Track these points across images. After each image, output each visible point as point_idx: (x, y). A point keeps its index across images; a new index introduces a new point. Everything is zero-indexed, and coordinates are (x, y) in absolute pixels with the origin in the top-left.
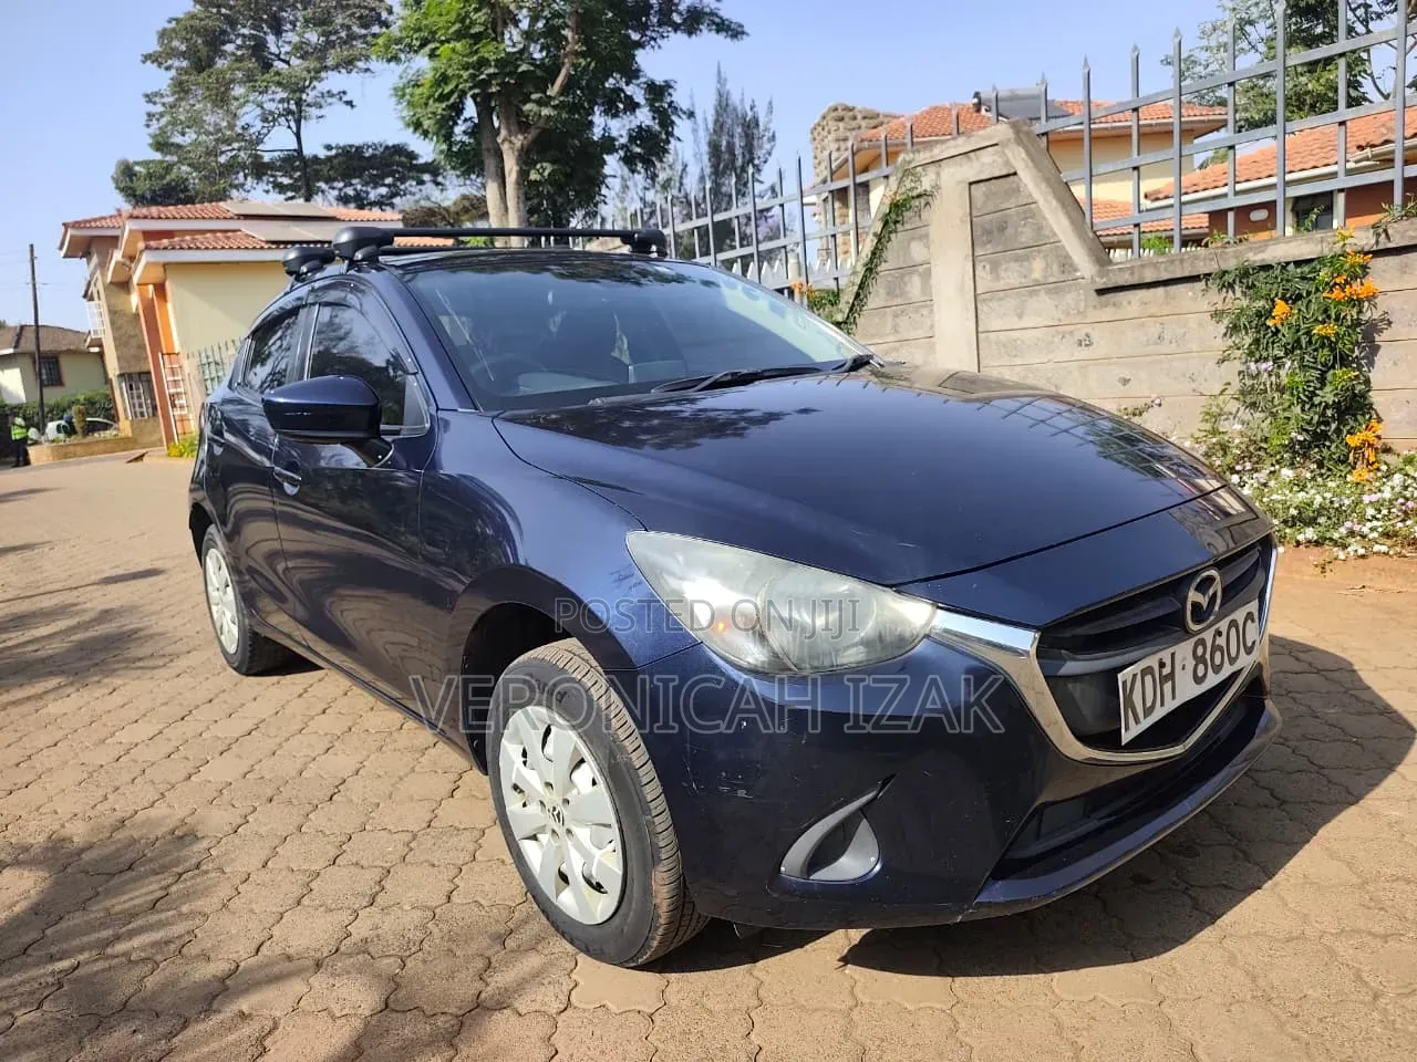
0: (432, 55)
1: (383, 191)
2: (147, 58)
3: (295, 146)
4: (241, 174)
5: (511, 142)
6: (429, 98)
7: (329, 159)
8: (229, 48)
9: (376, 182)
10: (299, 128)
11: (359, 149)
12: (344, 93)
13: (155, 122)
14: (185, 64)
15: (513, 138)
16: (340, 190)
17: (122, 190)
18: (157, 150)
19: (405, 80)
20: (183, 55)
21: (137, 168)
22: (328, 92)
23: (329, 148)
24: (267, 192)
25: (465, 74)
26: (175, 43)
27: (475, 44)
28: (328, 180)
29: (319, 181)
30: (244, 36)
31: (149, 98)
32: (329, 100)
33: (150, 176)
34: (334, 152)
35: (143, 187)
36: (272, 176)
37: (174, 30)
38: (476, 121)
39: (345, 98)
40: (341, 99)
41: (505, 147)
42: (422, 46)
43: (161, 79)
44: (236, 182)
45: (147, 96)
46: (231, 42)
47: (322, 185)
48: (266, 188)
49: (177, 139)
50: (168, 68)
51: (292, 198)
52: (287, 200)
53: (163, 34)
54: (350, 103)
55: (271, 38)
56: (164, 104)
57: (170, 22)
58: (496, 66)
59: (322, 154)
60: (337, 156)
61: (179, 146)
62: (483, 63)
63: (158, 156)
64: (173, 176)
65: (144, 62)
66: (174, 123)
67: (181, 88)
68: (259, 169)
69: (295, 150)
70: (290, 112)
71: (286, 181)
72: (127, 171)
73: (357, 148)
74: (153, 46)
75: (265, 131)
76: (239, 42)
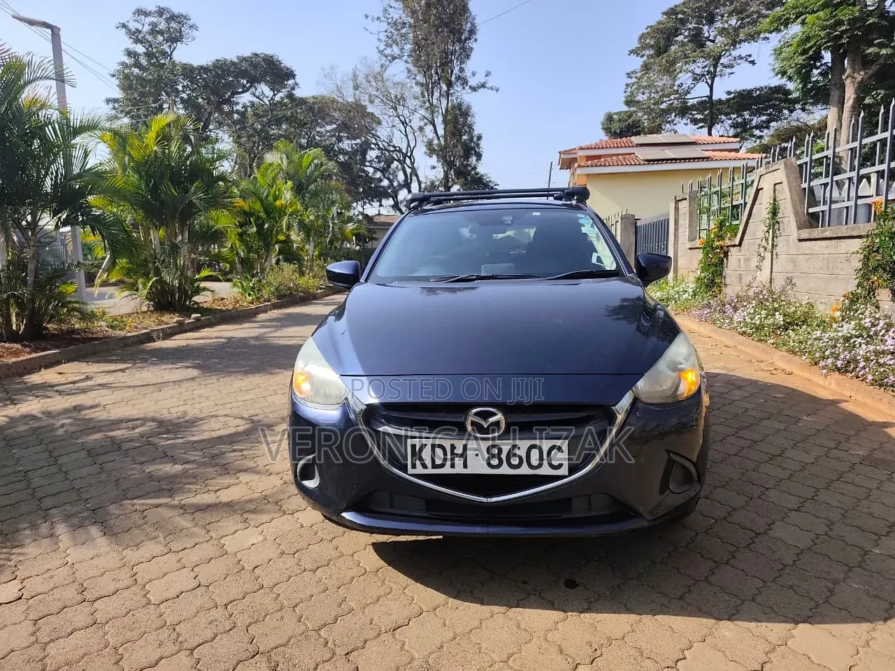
0: (803, 23)
1: (764, 118)
2: (631, 52)
3: (709, 94)
4: (674, 114)
5: (853, 77)
6: (795, 54)
7: (728, 100)
8: (680, 38)
9: (759, 112)
10: (713, 82)
11: (750, 92)
12: (750, 56)
13: (629, 89)
14: (652, 52)
15: (855, 75)
16: (734, 119)
17: (605, 129)
18: (627, 105)
19: (782, 43)
20: (652, 46)
21: (615, 117)
22: (740, 56)
23: (729, 93)
24: (686, 124)
25: (822, 34)
26: (648, 41)
27: (835, 11)
28: (726, 114)
29: (721, 114)
30: (689, 29)
31: (629, 75)
32: (739, 61)
33: (620, 120)
34: (732, 95)
35: (616, 127)
36: (691, 114)
37: (648, 33)
38: (830, 65)
39: (750, 59)
40: (746, 60)
41: (848, 82)
42: (797, 18)
43: (637, 63)
44: (669, 119)
45: (628, 74)
46: (680, 34)
47: (723, 117)
48: (686, 122)
49: (640, 97)
50: (642, 56)
51: (701, 127)
52: (698, 128)
53: (642, 37)
54: (753, 62)
55: (706, 28)
56: (636, 77)
57: (647, 29)
58: (849, 24)
59: (724, 97)
60: (733, 98)
61: (639, 102)
62: (840, 23)
63: (626, 108)
64: (632, 120)
65: (629, 55)
66: (638, 89)
67: (646, 68)
68: (684, 111)
69: (708, 96)
70: (709, 72)
71: (699, 117)
72: (610, 118)
73: (749, 91)
74: (635, 44)
75: (693, 85)
76: (686, 34)
